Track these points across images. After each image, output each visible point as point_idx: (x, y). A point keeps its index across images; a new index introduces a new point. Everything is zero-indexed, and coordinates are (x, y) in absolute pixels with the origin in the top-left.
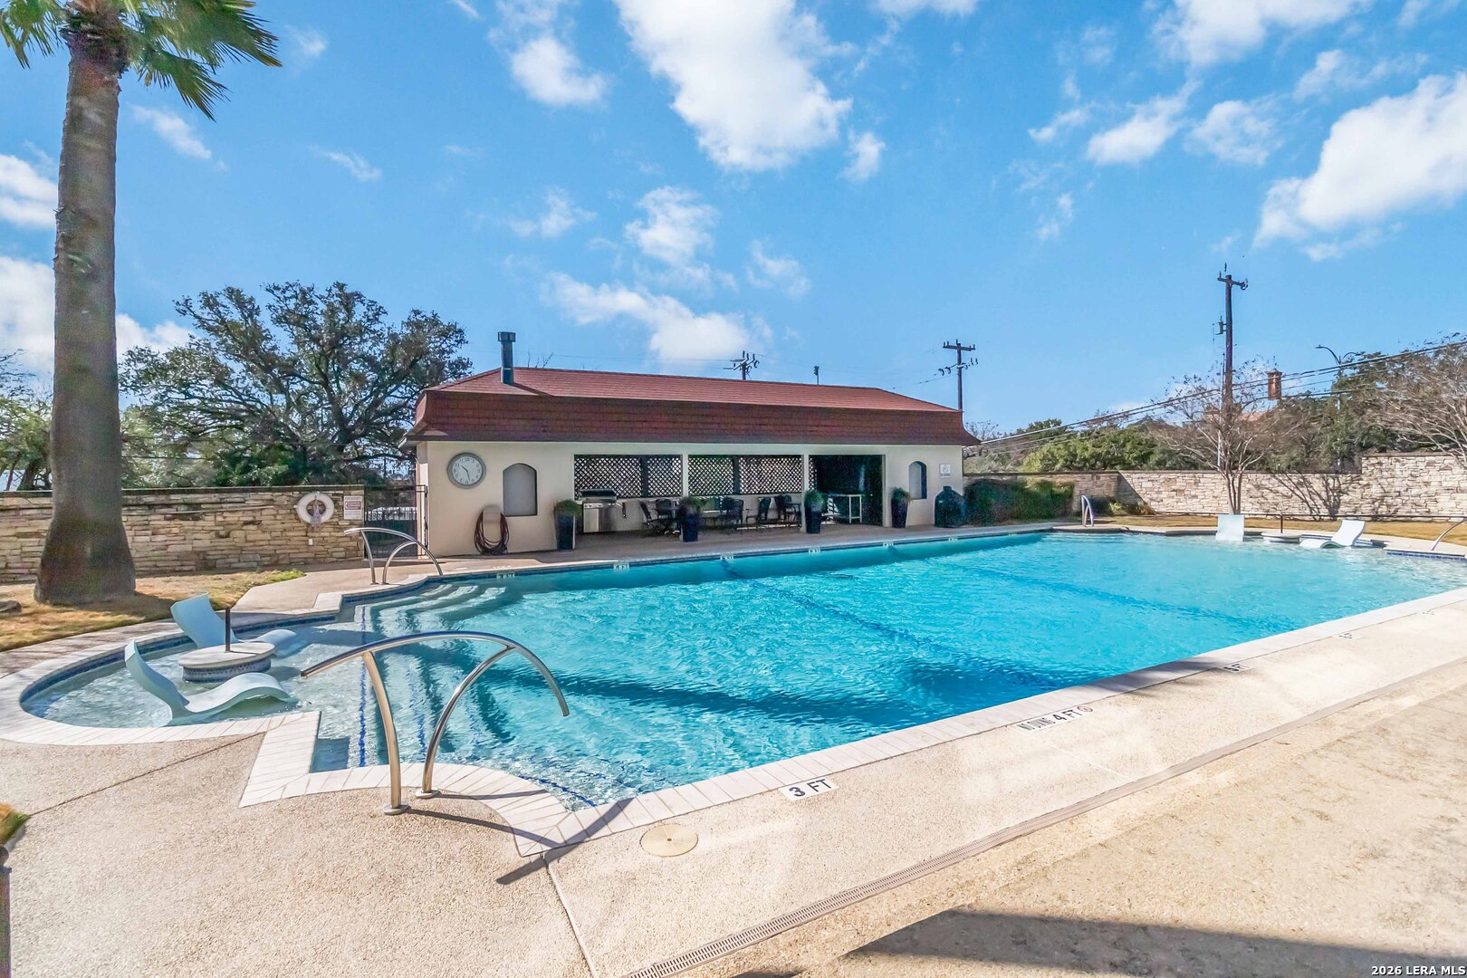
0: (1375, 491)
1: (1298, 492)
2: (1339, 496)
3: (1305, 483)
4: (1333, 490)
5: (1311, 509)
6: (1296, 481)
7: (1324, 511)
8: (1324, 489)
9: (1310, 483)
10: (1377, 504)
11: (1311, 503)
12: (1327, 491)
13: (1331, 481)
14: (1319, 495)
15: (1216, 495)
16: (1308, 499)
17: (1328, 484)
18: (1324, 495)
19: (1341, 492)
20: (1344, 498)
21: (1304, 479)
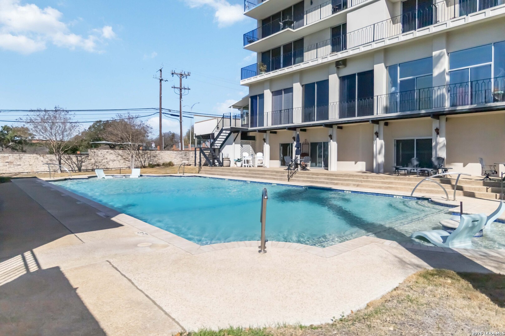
0: (93, 161)
1: (67, 162)
2: (81, 163)
3: (71, 159)
4: (80, 161)
5: (72, 168)
6: (66, 157)
7: (76, 169)
8: (76, 160)
9: (71, 158)
10: (93, 165)
11: (72, 166)
12: (78, 161)
13: (79, 157)
14: (75, 163)
15: (31, 164)
16: (71, 164)
17: (78, 159)
18: (76, 163)
19: (82, 162)
20: (83, 164)
21: (69, 157)
